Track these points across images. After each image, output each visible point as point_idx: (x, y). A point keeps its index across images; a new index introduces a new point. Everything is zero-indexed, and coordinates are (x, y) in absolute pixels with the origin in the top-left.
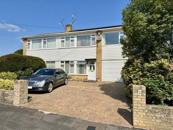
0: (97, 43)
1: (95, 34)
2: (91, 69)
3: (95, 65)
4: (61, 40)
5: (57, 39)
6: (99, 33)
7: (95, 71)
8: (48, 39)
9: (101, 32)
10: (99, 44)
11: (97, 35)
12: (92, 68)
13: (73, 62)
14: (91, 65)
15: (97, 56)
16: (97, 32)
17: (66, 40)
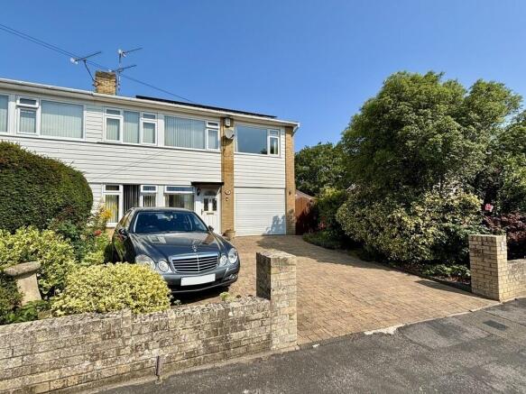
0: (223, 145)
1: (218, 121)
2: (206, 208)
3: (218, 197)
4: (106, 116)
5: (88, 109)
6: (228, 123)
7: (218, 212)
8: (42, 103)
9: (232, 120)
10: (228, 148)
11: (223, 124)
12: (210, 205)
13: (154, 188)
14: (206, 197)
15: (223, 176)
16: (223, 119)
17: (125, 121)
